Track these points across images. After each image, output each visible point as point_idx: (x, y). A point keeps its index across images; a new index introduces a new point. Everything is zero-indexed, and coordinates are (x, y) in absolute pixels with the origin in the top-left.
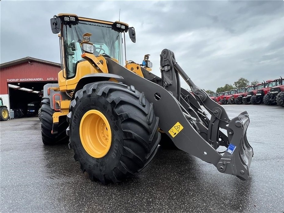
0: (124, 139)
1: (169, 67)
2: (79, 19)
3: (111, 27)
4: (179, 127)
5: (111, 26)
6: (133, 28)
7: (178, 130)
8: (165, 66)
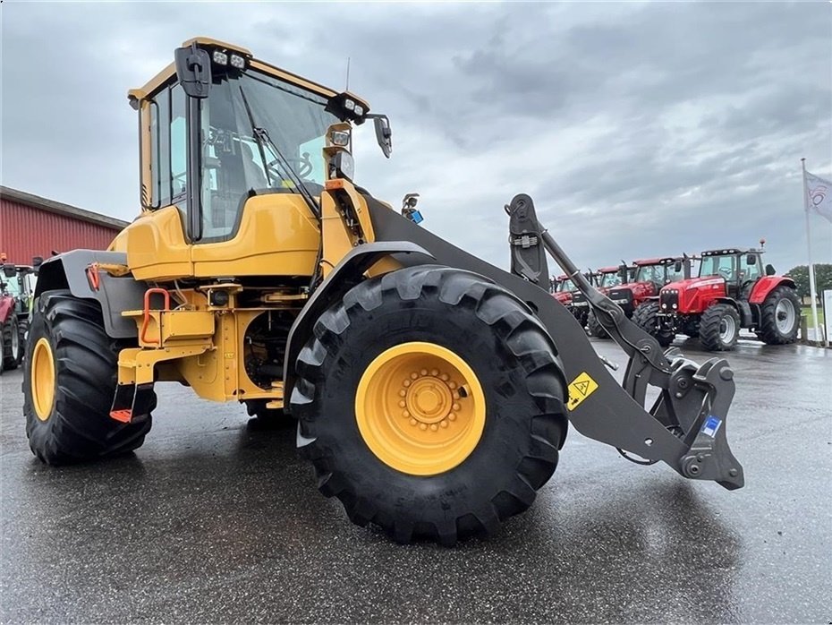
0: (535, 417)
1: (534, 240)
2: (252, 64)
3: (324, 105)
4: (586, 384)
5: (326, 101)
6: (384, 117)
7: (583, 391)
8: (523, 235)
